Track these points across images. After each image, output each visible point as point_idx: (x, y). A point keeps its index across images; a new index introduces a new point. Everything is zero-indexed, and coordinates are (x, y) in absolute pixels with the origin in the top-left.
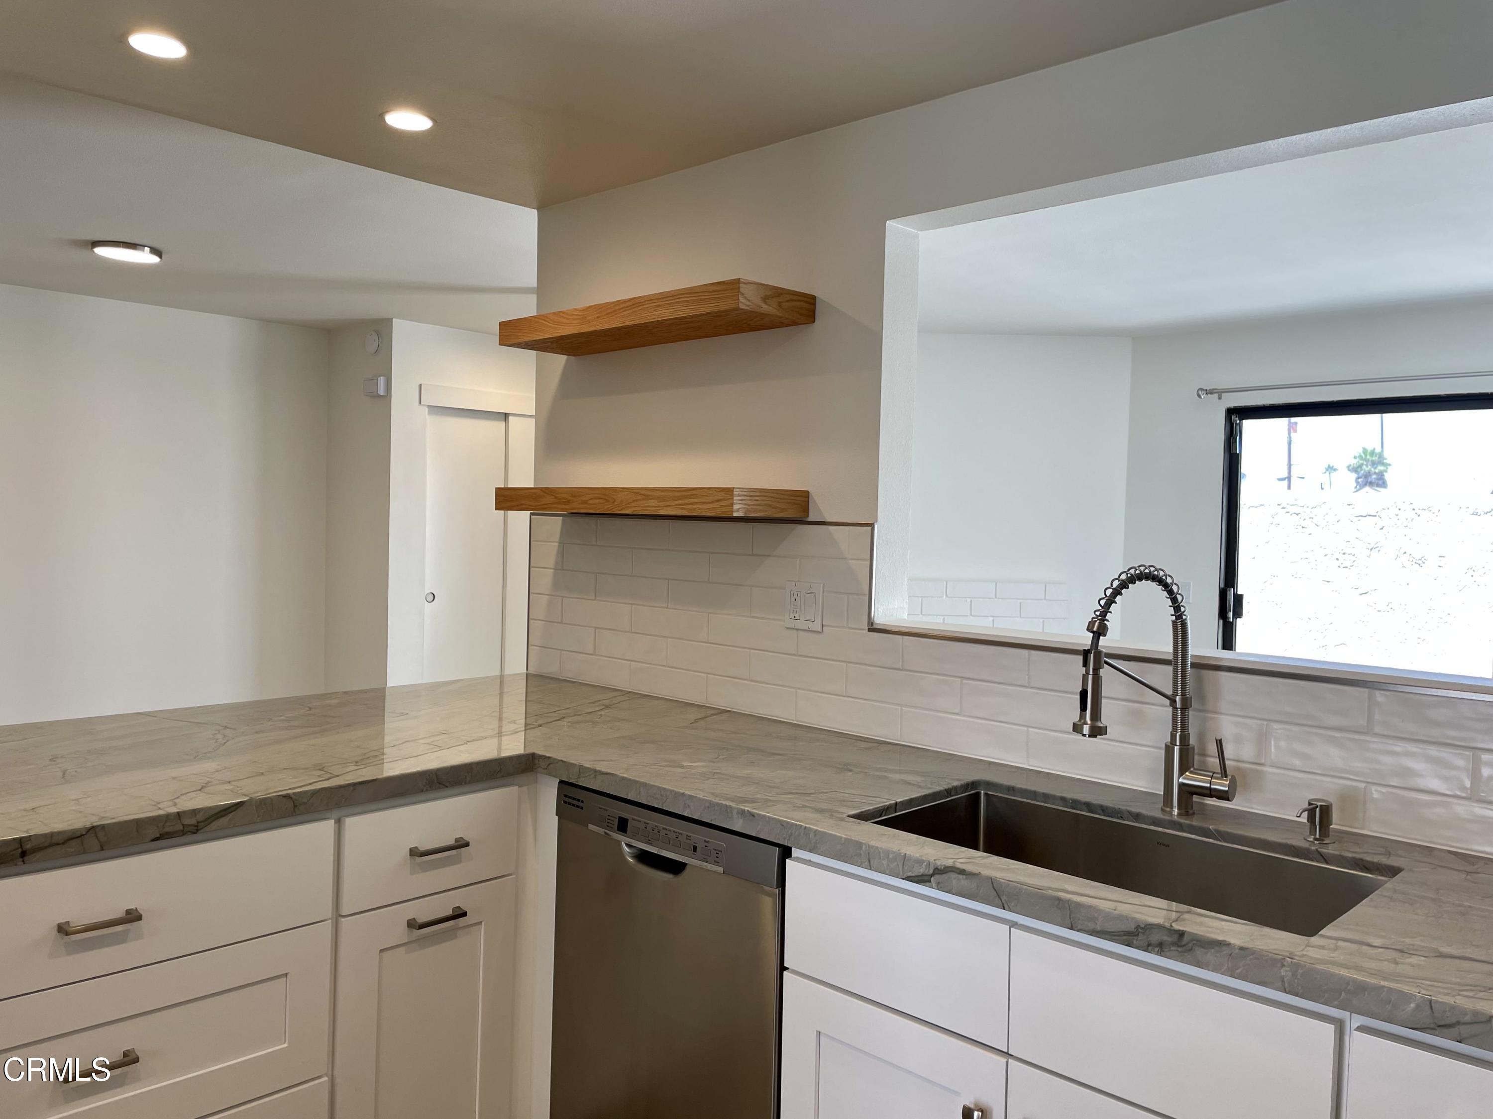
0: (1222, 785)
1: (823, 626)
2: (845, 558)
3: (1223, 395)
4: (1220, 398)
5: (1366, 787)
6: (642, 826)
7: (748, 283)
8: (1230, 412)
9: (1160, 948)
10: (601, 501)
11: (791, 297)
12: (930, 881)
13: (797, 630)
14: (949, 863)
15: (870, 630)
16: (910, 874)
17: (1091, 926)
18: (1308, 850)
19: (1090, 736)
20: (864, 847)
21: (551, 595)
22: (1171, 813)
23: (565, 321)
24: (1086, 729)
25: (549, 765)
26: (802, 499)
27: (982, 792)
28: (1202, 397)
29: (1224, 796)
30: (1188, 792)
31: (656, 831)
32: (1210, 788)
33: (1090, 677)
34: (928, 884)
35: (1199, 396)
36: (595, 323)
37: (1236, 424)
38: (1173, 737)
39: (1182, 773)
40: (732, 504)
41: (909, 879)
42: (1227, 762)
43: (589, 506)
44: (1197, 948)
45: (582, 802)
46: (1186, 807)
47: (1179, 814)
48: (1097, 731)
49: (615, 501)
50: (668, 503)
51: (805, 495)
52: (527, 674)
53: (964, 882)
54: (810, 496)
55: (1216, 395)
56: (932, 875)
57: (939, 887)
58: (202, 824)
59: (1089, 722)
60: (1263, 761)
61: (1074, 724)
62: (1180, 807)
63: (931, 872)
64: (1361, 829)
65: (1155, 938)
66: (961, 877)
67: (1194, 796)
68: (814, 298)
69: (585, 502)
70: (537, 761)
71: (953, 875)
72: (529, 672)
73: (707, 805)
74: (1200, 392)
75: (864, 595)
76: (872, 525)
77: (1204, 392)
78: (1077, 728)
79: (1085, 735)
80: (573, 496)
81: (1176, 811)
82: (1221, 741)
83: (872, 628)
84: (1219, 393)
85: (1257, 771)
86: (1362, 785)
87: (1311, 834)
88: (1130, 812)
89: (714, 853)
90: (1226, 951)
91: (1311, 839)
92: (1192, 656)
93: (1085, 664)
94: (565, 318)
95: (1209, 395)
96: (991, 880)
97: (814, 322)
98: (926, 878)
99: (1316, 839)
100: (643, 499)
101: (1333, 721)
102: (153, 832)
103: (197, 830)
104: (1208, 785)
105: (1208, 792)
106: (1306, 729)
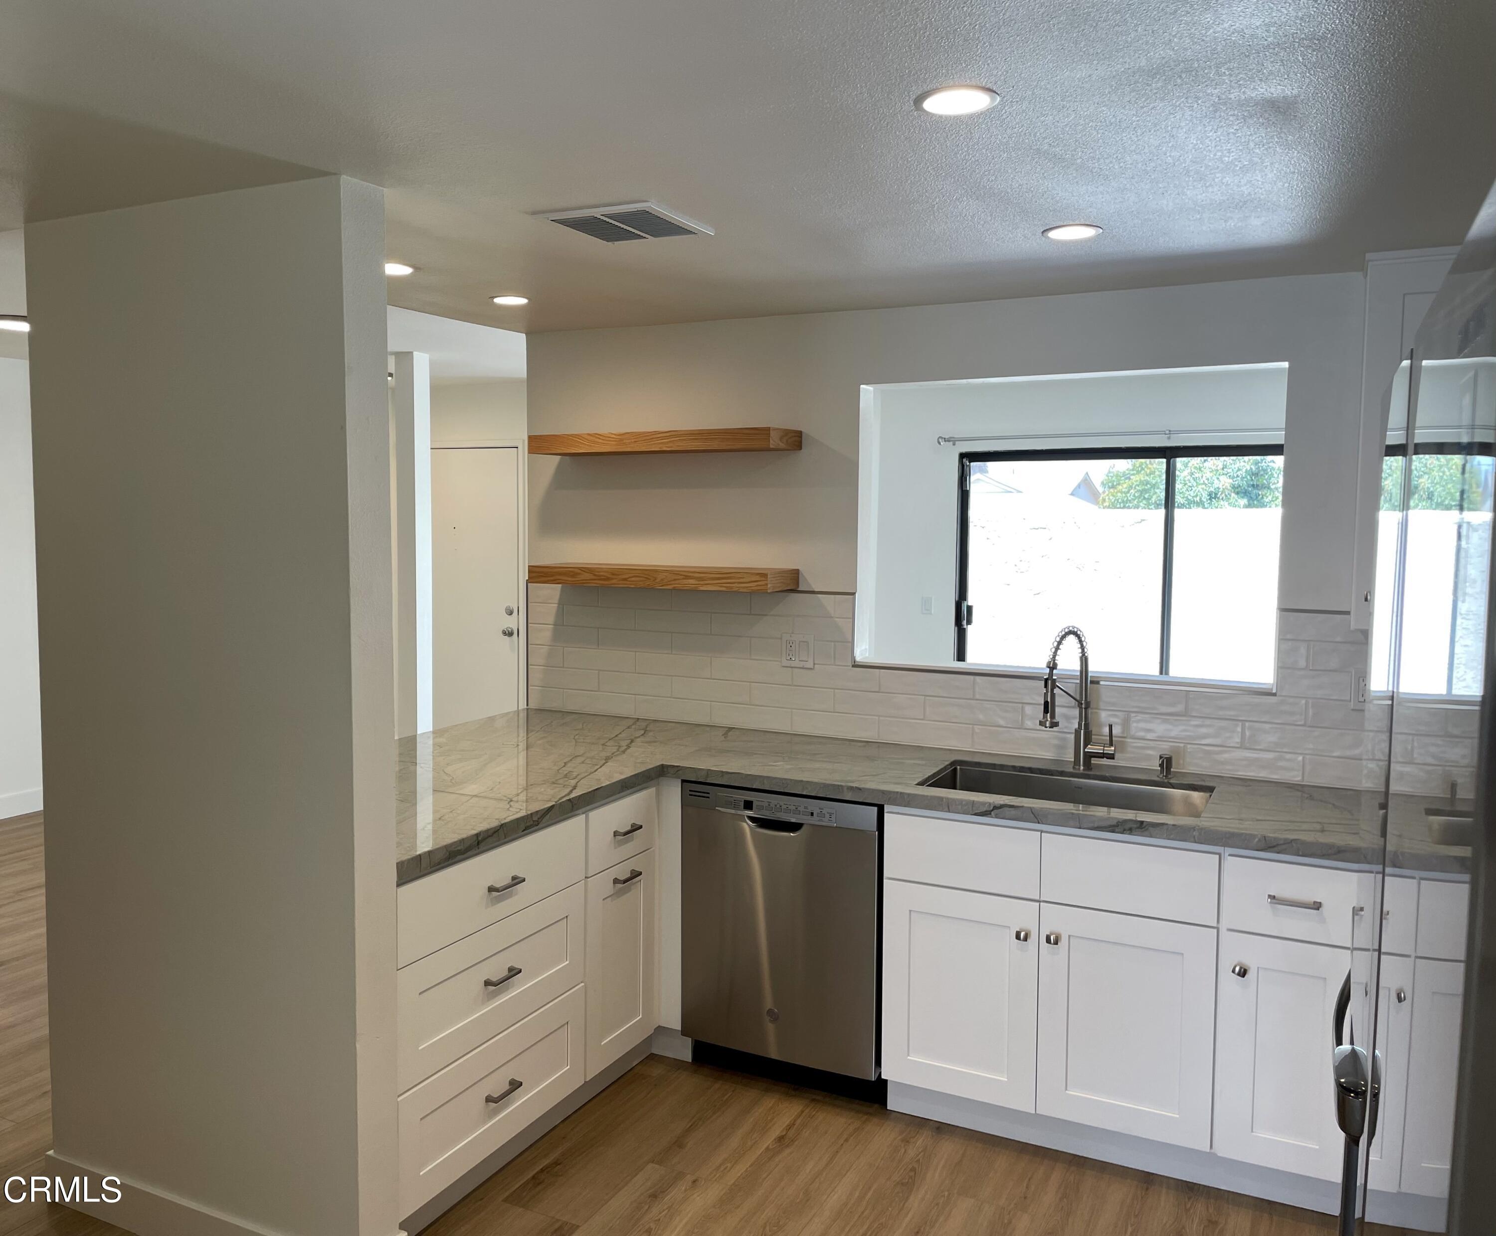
0: (1110, 750)
1: (814, 664)
2: (832, 617)
3: (957, 442)
4: (954, 444)
5: (1184, 746)
6: (767, 804)
7: (775, 429)
8: (962, 456)
9: (1130, 831)
10: (641, 579)
11: (793, 434)
12: (991, 814)
13: (792, 667)
14: (1002, 803)
15: (853, 666)
16: (976, 812)
17: (1091, 825)
18: (1164, 782)
19: (1050, 727)
20: (944, 800)
21: (550, 646)
22: (1079, 769)
23: (600, 441)
24: (1048, 724)
25: (678, 771)
26: (795, 575)
27: (958, 767)
28: (942, 444)
29: (1111, 757)
30: (1089, 756)
31: (778, 806)
32: (1103, 753)
33: (1049, 694)
34: (990, 816)
35: (939, 443)
36: (632, 445)
37: (967, 465)
38: (1080, 724)
39: (1085, 746)
40: (767, 584)
41: (976, 814)
42: (1114, 739)
43: (628, 582)
44: (1150, 828)
45: (709, 793)
46: (1088, 765)
47: (1084, 770)
48: (1054, 725)
49: (656, 579)
50: (706, 582)
51: (797, 572)
52: (527, 709)
53: (1013, 812)
54: (800, 573)
55: (951, 443)
56: (992, 810)
57: (997, 817)
58: (540, 820)
59: (1049, 720)
60: (1125, 735)
61: (1040, 721)
62: (1084, 766)
63: (992, 808)
64: (1183, 769)
65: (1127, 826)
66: (1011, 809)
67: (1092, 759)
68: (801, 432)
69: (625, 579)
70: (665, 770)
71: (1006, 809)
72: (529, 707)
73: (822, 786)
74: (940, 440)
75: (849, 642)
76: (854, 594)
77: (943, 440)
78: (1042, 723)
79: (1046, 727)
80: (613, 574)
81: (1082, 768)
82: (1112, 725)
83: (856, 665)
84: (952, 440)
85: (1123, 741)
86: (1182, 745)
87: (1161, 773)
88: (1057, 771)
89: (827, 816)
90: (1165, 827)
91: (1161, 776)
92: (1091, 676)
93: (1046, 686)
94: (600, 439)
95: (947, 443)
96: (1031, 808)
97: (801, 449)
98: (988, 813)
99: (1163, 776)
100: (683, 579)
101: (1164, 709)
102: (523, 826)
103: (538, 824)
104: (1102, 751)
105: (1102, 755)
106: (1153, 716)
